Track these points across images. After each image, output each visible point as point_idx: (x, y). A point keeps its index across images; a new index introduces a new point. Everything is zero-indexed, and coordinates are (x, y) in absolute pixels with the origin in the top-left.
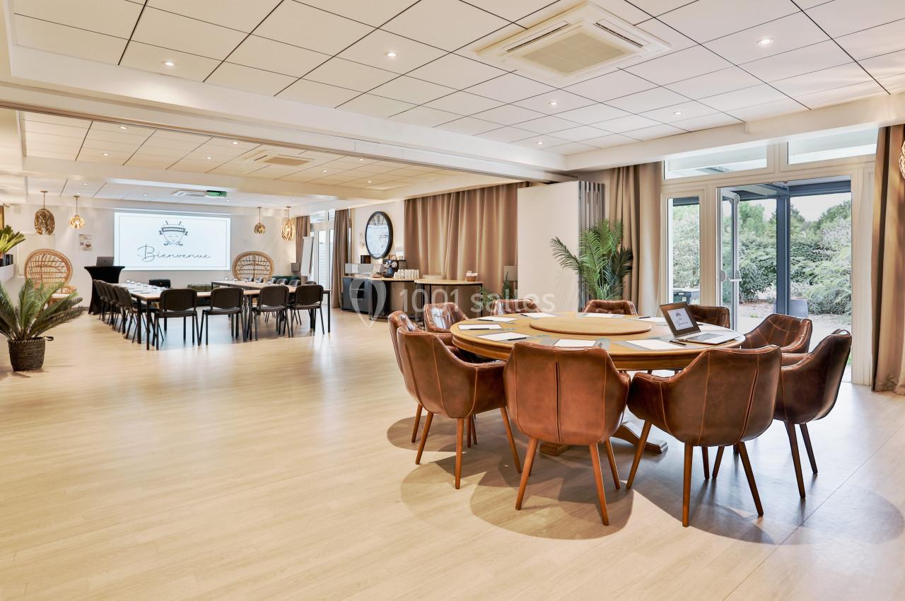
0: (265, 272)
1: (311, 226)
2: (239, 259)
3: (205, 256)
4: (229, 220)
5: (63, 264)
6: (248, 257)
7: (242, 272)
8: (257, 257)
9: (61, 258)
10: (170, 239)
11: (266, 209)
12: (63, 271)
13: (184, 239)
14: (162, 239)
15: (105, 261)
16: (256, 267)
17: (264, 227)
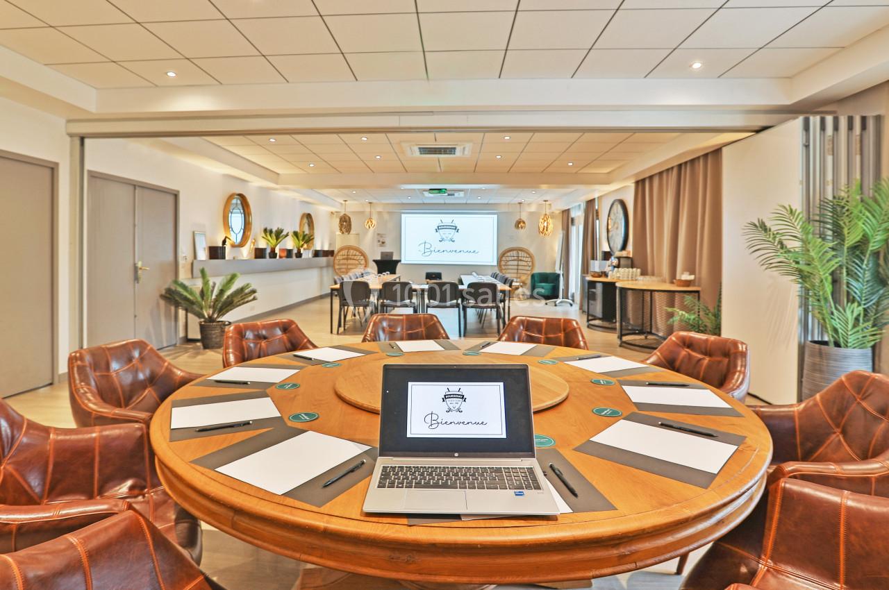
0: (527, 268)
1: (573, 220)
2: (503, 254)
3: (474, 251)
4: (496, 216)
5: (362, 257)
6: (511, 253)
7: (506, 267)
8: (520, 252)
9: (360, 252)
10: (444, 237)
11: (529, 204)
12: (362, 263)
13: (456, 236)
14: (437, 236)
15: (387, 255)
16: (520, 263)
17: (524, 223)
